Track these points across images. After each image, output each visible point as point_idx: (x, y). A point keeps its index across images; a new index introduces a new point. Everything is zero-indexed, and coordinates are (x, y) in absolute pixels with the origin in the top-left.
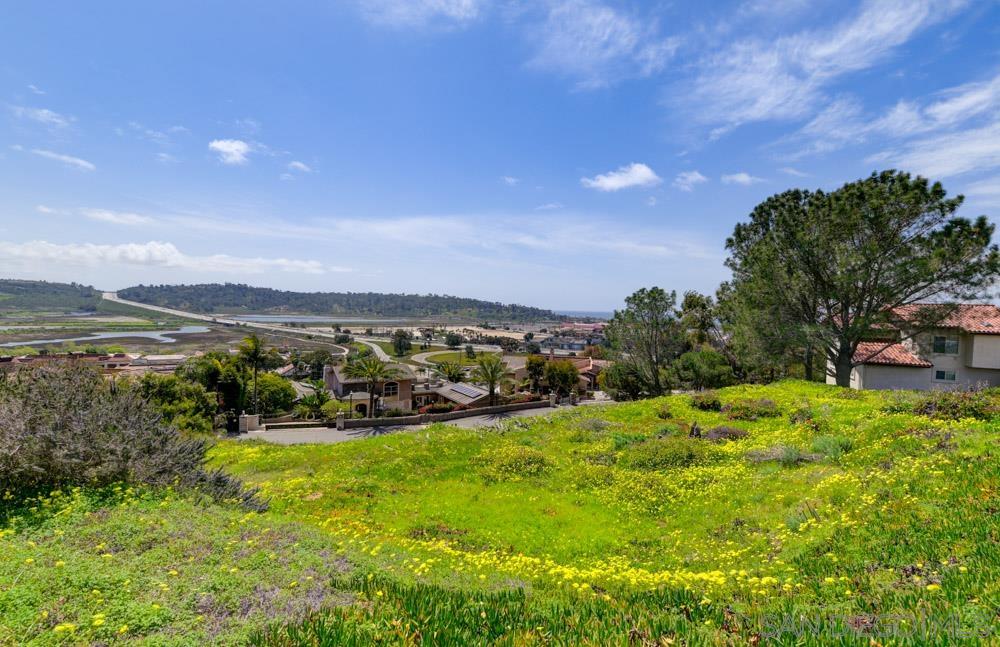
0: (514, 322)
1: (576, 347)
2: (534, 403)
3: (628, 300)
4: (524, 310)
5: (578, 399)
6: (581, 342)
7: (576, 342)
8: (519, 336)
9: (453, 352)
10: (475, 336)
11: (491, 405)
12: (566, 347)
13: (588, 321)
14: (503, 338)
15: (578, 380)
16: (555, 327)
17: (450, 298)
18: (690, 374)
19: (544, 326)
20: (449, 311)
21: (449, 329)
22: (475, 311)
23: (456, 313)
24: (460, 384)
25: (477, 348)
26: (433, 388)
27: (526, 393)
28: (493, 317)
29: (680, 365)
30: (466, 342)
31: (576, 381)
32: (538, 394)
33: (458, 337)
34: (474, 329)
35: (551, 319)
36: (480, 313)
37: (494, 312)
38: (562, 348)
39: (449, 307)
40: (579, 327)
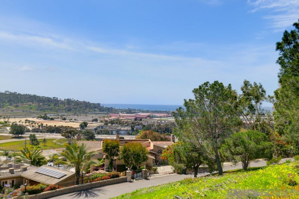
0: (70, 113)
1: (122, 132)
2: (115, 180)
3: (195, 91)
4: (77, 103)
5: (148, 174)
6: (126, 128)
7: (122, 129)
8: (76, 125)
9: (17, 140)
10: (36, 126)
11: (78, 183)
12: (114, 132)
13: (129, 111)
14: (62, 127)
15: (147, 158)
16: (104, 117)
17: (11, 94)
18: (240, 149)
19: (95, 117)
20: (11, 105)
21: (12, 120)
22: (34, 105)
23: (17, 106)
24: (43, 167)
25: (39, 136)
26: (18, 172)
27: (101, 171)
28: (51, 109)
29: (231, 142)
30: (28, 131)
31: (146, 159)
32: (114, 172)
33: (21, 126)
34: (35, 119)
35: (100, 111)
36: (39, 106)
37: (52, 106)
38: (112, 134)
39: (10, 102)
40: (124, 117)
